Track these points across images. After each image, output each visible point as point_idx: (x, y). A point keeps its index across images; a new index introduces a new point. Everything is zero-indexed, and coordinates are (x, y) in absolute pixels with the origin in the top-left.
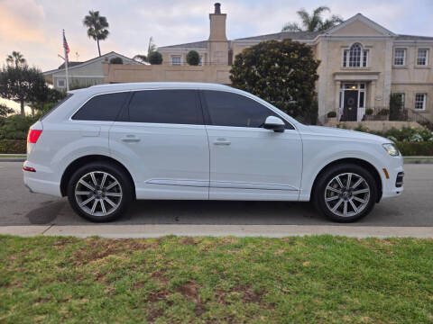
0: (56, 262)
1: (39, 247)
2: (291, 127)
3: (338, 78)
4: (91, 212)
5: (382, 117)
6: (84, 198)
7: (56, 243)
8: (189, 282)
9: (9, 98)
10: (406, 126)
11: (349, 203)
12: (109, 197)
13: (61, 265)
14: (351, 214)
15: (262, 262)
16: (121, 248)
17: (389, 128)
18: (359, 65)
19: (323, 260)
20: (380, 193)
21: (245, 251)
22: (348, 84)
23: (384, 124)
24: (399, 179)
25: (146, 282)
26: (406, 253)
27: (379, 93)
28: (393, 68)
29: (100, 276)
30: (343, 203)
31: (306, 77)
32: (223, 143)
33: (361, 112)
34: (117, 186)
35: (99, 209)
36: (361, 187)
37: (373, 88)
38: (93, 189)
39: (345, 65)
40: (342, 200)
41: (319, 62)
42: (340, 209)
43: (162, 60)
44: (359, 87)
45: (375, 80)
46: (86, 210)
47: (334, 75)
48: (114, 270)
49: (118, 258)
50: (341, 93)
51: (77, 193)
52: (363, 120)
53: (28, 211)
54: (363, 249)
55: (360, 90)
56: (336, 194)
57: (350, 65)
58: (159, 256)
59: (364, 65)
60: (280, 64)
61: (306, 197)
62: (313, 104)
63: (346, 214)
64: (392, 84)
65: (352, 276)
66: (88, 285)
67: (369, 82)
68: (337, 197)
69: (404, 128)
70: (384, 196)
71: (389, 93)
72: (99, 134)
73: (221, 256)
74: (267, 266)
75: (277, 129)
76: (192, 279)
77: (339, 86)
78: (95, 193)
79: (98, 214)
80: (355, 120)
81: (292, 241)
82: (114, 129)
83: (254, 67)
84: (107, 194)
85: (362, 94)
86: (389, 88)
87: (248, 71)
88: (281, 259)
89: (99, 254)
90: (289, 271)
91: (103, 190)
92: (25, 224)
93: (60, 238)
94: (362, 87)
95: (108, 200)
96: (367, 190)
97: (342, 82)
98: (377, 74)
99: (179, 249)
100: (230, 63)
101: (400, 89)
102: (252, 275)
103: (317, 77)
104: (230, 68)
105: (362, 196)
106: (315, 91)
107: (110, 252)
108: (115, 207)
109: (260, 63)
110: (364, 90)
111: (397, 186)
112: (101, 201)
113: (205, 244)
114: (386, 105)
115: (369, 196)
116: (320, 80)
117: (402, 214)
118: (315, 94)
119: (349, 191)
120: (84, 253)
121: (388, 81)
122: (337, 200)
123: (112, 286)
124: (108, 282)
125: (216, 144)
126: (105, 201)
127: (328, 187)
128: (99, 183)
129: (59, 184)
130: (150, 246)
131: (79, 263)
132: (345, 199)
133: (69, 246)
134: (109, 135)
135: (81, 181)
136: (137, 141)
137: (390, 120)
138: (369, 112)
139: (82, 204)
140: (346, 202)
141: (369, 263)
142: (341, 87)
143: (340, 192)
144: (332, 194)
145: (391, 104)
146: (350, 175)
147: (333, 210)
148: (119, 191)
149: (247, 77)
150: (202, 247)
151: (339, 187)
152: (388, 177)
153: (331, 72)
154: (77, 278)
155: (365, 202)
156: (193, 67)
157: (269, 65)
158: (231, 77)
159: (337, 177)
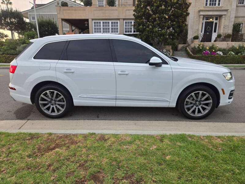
0: (27, 154)
1: (18, 142)
2: (166, 63)
3: (202, 13)
4: (49, 113)
5: (227, 39)
6: (44, 105)
7: (27, 138)
8: (99, 172)
9: (4, 29)
10: (241, 45)
11: (199, 109)
12: (59, 105)
13: (29, 156)
14: (200, 115)
15: (143, 155)
16: (63, 143)
17: (231, 46)
18: (215, 5)
19: (178, 155)
20: (219, 103)
21: (134, 147)
22: (207, 17)
23: (228, 44)
24: (231, 94)
25: (75, 171)
26: (229, 150)
27: (227, 23)
28: (237, 6)
29: (49, 165)
30: (195, 108)
31: (181, 15)
32: (123, 74)
33: (214, 36)
34: (63, 98)
35: (53, 111)
36: (207, 99)
37: (223, 20)
38: (49, 100)
39: (206, 4)
40: (195, 107)
41: (190, 4)
42: (194, 112)
43: (92, 3)
44: (214, 19)
45: (225, 15)
46: (46, 112)
47: (199, 11)
48: (58, 161)
49: (61, 151)
50: (203, 23)
51: (40, 102)
52: (215, 41)
53: (15, 109)
54: (203, 146)
55: (215, 21)
56: (191, 103)
57: (210, 5)
58: (84, 150)
59: (219, 4)
60: (165, 6)
61: (173, 105)
62: (185, 31)
63: (197, 115)
64: (235, 17)
65: (194, 168)
66: (43, 173)
67: (221, 16)
68: (192, 105)
69: (240, 47)
70: (221, 104)
71: (233, 23)
72: (50, 69)
73: (119, 150)
74: (145, 159)
75: (157, 65)
76: (101, 169)
77: (202, 19)
78: (50, 102)
79: (53, 114)
80: (210, 41)
81: (162, 138)
82: (58, 65)
83: (148, 8)
84: (57, 103)
85: (216, 24)
86: (233, 20)
87: (145, 11)
88: (154, 154)
89: (51, 147)
90: (158, 163)
91: (55, 101)
92: (13, 119)
93: (30, 134)
94: (216, 19)
95: (58, 106)
96: (211, 101)
97: (204, 16)
98: (227, 10)
99: (96, 144)
100: (134, 5)
101: (240, 20)
102: (136, 167)
103: (188, 14)
104: (134, 8)
105: (207, 105)
106: (187, 23)
107: (57, 146)
108: (62, 110)
109: (152, 5)
110: (217, 21)
111: (229, 98)
112: (54, 106)
113: (111, 141)
114: (230, 31)
115: (211, 104)
116: (190, 15)
117: (231, 113)
118: (186, 25)
119: (200, 101)
120: (43, 146)
121: (233, 15)
122: (192, 107)
123: (55, 174)
124: (54, 171)
125: (120, 74)
126: (56, 107)
127: (187, 99)
128: (52, 96)
129: (29, 97)
130: (80, 141)
131: (39, 154)
132: (197, 106)
133: (35, 141)
134: (56, 69)
135: (42, 96)
136: (73, 73)
137: (232, 41)
138: (219, 36)
139: (43, 109)
140: (197, 108)
141: (205, 157)
142: (203, 20)
143: (194, 102)
144: (189, 103)
145: (233, 30)
146: (201, 92)
147: (189, 113)
148: (64, 101)
149: (144, 15)
150: (109, 142)
151: (193, 100)
152: (224, 93)
153: (197, 9)
154: (37, 167)
155: (208, 108)
156: (111, 8)
157: (158, 7)
158: (134, 15)
159: (193, 94)
